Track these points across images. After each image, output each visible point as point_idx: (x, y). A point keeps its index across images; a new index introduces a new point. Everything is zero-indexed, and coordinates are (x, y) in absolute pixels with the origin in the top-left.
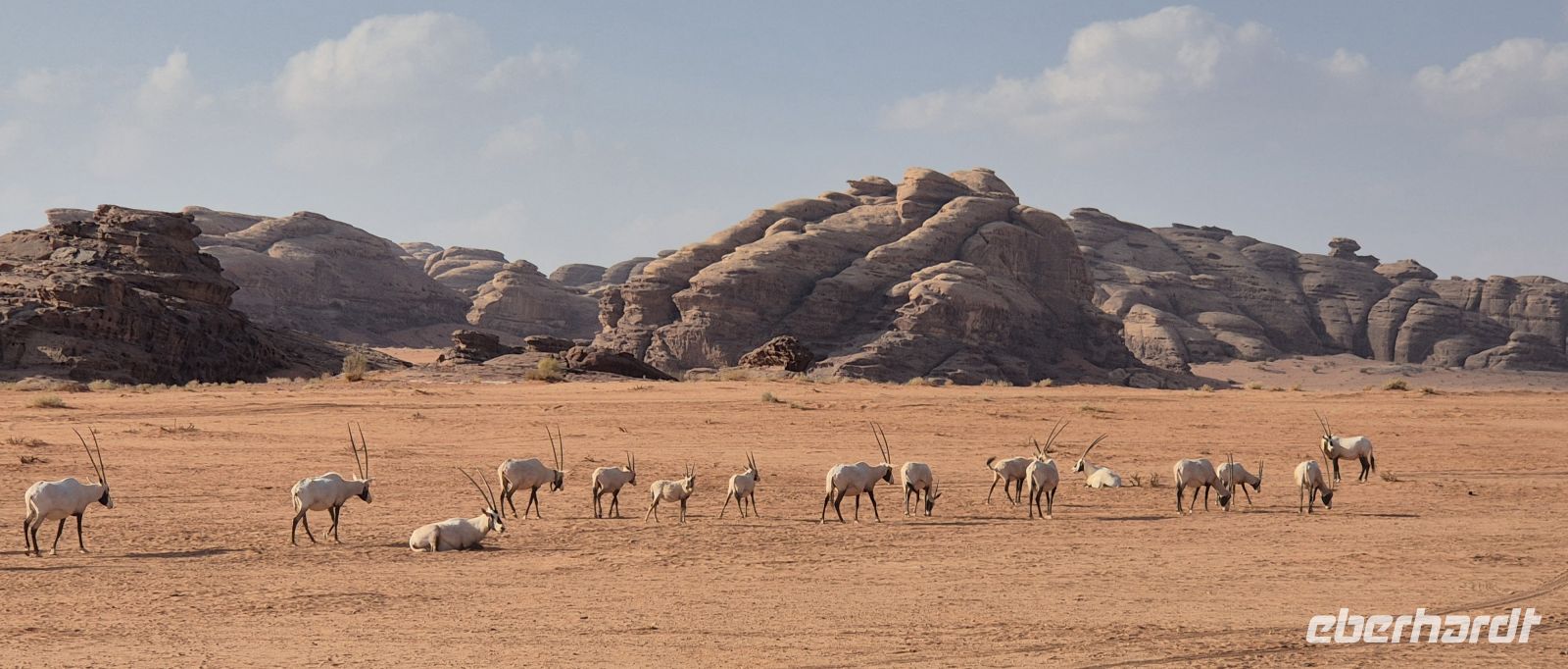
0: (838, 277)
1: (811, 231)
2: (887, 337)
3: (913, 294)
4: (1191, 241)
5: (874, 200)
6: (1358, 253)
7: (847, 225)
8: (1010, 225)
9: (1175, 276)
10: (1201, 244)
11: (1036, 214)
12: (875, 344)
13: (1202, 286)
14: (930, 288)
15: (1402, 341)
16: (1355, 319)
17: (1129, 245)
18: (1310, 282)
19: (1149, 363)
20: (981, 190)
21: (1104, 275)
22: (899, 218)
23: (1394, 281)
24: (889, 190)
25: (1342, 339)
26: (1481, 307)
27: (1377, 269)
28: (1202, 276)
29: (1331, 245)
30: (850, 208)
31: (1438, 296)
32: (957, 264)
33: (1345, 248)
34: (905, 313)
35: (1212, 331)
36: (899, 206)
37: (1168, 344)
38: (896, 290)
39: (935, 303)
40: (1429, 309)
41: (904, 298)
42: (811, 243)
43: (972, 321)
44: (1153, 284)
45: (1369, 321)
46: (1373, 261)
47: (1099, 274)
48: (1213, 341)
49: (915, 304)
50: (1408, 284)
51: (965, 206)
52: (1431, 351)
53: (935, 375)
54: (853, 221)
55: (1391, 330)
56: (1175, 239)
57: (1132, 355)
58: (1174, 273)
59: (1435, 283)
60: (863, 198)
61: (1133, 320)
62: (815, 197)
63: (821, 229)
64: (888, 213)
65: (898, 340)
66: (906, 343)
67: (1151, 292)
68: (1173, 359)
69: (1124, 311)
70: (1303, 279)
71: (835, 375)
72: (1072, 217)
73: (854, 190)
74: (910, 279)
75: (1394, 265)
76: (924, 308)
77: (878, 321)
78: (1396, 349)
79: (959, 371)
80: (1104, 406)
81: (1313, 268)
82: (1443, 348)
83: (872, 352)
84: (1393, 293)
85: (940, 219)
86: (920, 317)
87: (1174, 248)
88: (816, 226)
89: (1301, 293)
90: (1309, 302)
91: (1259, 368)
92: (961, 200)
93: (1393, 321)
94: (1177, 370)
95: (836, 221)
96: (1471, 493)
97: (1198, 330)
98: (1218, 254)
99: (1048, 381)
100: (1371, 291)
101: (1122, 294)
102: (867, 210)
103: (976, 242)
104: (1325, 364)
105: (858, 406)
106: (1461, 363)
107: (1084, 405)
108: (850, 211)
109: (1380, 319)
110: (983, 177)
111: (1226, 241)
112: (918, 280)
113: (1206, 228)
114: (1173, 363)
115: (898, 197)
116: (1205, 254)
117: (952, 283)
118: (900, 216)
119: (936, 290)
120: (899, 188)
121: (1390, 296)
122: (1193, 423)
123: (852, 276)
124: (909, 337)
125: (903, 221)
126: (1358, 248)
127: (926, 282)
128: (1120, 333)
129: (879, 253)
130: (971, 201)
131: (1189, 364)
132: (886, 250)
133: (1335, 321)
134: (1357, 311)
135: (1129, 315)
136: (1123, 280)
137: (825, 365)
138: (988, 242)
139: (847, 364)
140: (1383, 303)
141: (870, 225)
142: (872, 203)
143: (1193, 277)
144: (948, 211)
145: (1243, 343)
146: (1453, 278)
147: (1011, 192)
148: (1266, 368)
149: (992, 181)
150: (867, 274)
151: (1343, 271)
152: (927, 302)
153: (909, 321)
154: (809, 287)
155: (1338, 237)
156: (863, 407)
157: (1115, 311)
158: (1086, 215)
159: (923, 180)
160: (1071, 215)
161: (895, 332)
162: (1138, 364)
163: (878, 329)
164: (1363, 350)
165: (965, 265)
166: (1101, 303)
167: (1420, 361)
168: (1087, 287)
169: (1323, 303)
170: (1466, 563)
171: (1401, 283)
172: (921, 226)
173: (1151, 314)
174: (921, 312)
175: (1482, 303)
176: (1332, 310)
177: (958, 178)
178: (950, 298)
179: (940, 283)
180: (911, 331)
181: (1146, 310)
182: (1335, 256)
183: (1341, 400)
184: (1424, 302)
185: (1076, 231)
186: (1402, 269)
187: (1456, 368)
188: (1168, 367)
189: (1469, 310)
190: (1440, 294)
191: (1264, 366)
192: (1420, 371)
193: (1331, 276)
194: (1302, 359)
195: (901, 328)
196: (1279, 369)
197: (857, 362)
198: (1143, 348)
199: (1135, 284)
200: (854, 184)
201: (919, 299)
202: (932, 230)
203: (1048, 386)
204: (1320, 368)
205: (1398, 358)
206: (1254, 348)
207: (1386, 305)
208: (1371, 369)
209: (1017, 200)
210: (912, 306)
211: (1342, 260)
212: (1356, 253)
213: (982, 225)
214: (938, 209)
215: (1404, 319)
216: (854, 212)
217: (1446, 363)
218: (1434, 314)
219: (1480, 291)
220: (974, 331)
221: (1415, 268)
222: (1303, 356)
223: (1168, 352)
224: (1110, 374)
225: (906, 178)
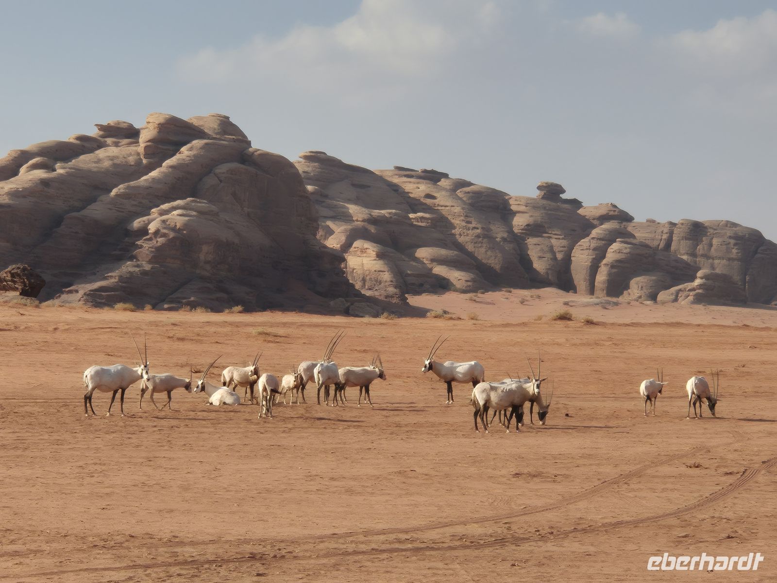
0: (85, 212)
1: (60, 169)
2: (128, 267)
3: (152, 228)
4: (410, 182)
5: (119, 142)
6: (563, 196)
7: (94, 165)
8: (242, 166)
9: (395, 214)
10: (419, 185)
11: (266, 156)
12: (115, 274)
13: (420, 224)
14: (168, 223)
15: (601, 277)
16: (560, 256)
17: (354, 185)
18: (519, 222)
19: (368, 293)
20: (217, 134)
21: (330, 213)
22: (141, 160)
23: (595, 222)
24: (132, 133)
25: (547, 273)
26: (673, 247)
27: (581, 211)
28: (420, 214)
29: (539, 188)
30: (97, 149)
31: (633, 237)
32: (192, 201)
33: (552, 191)
34: (145, 245)
35: (428, 265)
36: (141, 148)
37: (387, 276)
38: (137, 224)
39: (171, 236)
40: (626, 248)
41: (143, 231)
42: (60, 180)
43: (205, 253)
44: (373, 221)
45: (572, 258)
46: (576, 203)
47: (324, 212)
48: (429, 274)
49: (153, 236)
50: (607, 226)
51: (202, 148)
52: (627, 287)
53: (171, 302)
54: (99, 161)
55: (591, 266)
56: (396, 180)
57: (353, 286)
58: (394, 211)
59: (632, 224)
60: (109, 141)
61: (355, 255)
62: (65, 139)
63: (70, 168)
64: (130, 155)
65: (137, 269)
66: (145, 273)
67: (372, 229)
68: (392, 290)
69: (347, 246)
70: (513, 219)
71: (80, 300)
72: (301, 160)
73: (101, 133)
74: (149, 214)
75: (596, 208)
76: (161, 240)
77: (120, 253)
78: (596, 284)
79: (192, 299)
80: (281, 331)
81: (522, 208)
82: (638, 285)
83: (113, 280)
84: (595, 232)
85: (178, 160)
86: (158, 249)
87: (395, 189)
88: (66, 165)
89: (510, 231)
90: (518, 241)
91: (471, 300)
92: (197, 143)
93: (594, 259)
94: (395, 301)
95: (84, 161)
96: (567, 415)
97: (414, 264)
98: (435, 195)
99: (239, 308)
100: (574, 230)
101: (346, 230)
102: (112, 151)
103: (210, 181)
104: (532, 297)
105: (51, 329)
106: (653, 297)
107: (260, 329)
108: (97, 152)
109: (581, 257)
110: (219, 122)
111: (443, 183)
112: (156, 215)
113: (425, 171)
114: (391, 293)
115: (141, 140)
116: (423, 195)
117: (187, 218)
118: (142, 157)
119: (172, 224)
120: (142, 132)
121: (592, 236)
122: (355, 348)
123: (97, 211)
124: (148, 267)
125: (145, 161)
126: (563, 191)
127: (164, 217)
128: (343, 266)
129: (122, 191)
130: (206, 144)
131: (406, 295)
132: (128, 187)
133: (540, 257)
134: (562, 249)
135: (352, 249)
136: (346, 217)
137: (70, 292)
138: (221, 181)
139: (91, 291)
140: (585, 242)
141: (115, 165)
142: (116, 145)
143: (411, 216)
144: (185, 153)
145: (456, 276)
146: (648, 221)
147: (245, 137)
148: (478, 299)
149: (226, 126)
150: (110, 209)
151: (550, 212)
152: (164, 235)
153: (147, 252)
154: (58, 220)
155: (546, 181)
156: (56, 329)
157: (339, 246)
158: (315, 157)
159: (163, 124)
160: (301, 157)
161: (134, 262)
162: (358, 294)
163: (120, 259)
164: (565, 283)
165: (200, 202)
166: (326, 238)
167: (617, 295)
168: (312, 223)
169: (531, 241)
170: (504, 479)
171: (602, 224)
172: (161, 166)
173: (371, 249)
174: (159, 244)
175: (673, 244)
176: (539, 248)
177: (196, 123)
178: (185, 232)
179: (176, 218)
180: (150, 262)
181: (367, 245)
182: (543, 198)
183: (507, 329)
184: (622, 242)
185: (304, 172)
186: (603, 211)
187: (648, 302)
188: (386, 297)
189: (661, 250)
190: (636, 235)
191: (475, 298)
192: (616, 304)
193: (537, 216)
194: (510, 292)
195: (140, 258)
196: (489, 300)
197: (101, 289)
198: (364, 280)
199: (357, 221)
200: (101, 128)
201: (157, 233)
202: (170, 170)
203: (240, 312)
204: (527, 301)
205: (598, 292)
206: (467, 281)
207: (588, 244)
208: (573, 302)
209: (249, 143)
210: (150, 239)
211: (549, 202)
212: (561, 195)
213: (217, 165)
214: (176, 151)
215: (604, 257)
216: (101, 153)
217: (640, 297)
218: (630, 253)
219: (671, 233)
220: (207, 262)
221: (615, 211)
222: (512, 290)
223: (387, 284)
224: (332, 303)
225: (148, 123)
